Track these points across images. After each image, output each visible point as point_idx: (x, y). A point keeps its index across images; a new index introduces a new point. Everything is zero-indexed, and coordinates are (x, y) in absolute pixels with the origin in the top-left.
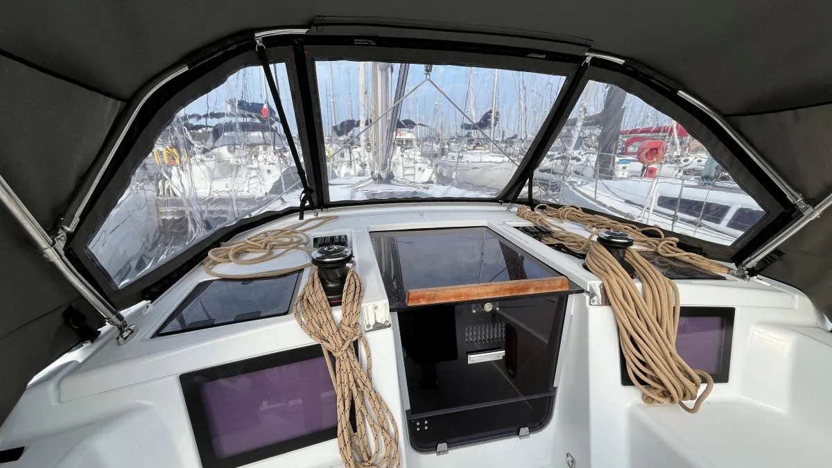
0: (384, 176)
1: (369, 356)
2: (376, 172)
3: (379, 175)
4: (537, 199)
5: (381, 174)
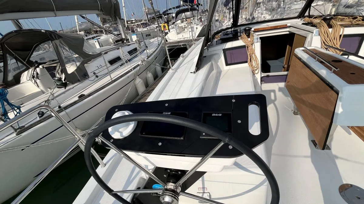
0: (251, 18)
1: (255, 48)
2: (248, 17)
3: (249, 18)
4: (312, 14)
5: (250, 18)
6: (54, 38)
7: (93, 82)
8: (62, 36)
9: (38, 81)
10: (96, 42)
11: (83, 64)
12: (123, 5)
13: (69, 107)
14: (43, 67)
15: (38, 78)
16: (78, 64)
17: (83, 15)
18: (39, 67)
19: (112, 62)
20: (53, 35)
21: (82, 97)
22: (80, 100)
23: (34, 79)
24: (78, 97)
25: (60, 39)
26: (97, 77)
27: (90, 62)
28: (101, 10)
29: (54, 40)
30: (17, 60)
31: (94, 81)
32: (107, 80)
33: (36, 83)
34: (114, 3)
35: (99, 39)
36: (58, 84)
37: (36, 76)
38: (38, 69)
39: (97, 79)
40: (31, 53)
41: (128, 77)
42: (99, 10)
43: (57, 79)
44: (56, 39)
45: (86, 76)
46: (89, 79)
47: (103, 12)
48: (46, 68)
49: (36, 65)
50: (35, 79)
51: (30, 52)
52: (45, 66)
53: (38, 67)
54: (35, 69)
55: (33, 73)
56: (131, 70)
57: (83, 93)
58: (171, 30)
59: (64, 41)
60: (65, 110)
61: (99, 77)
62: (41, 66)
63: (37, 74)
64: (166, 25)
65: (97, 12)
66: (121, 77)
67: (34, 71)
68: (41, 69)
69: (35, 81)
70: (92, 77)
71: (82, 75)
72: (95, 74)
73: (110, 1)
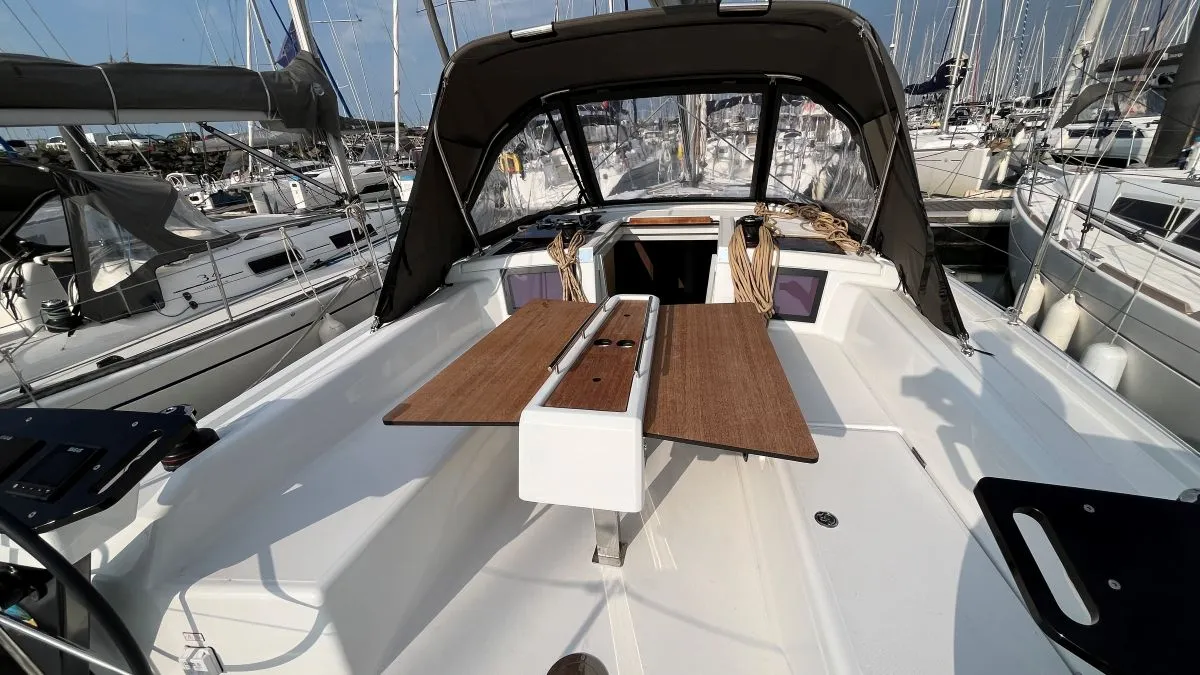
1: (581, 275)
6: (73, 189)
7: (176, 319)
8: (99, 185)
9: (18, 301)
10: (294, 185)
11: (151, 268)
12: (396, 89)
13: (55, 390)
14: (45, 262)
15: (18, 291)
16: (137, 264)
17: (209, 124)
18: (32, 261)
20: (71, 183)
21: (110, 364)
22: (101, 374)
23: (7, 296)
24: (98, 364)
25: (91, 194)
26: (194, 305)
27: (181, 262)
28: (273, 112)
29: (73, 195)
31: (182, 316)
32: (219, 317)
33: (12, 306)
34: (318, 97)
35: (316, 175)
36: (54, 319)
37: (14, 287)
38: (26, 268)
39: (191, 311)
40: (21, 217)
41: (293, 315)
42: (266, 111)
43: (51, 306)
44: (79, 192)
45: (154, 301)
46: (163, 311)
47: (278, 116)
48: (53, 264)
49: (26, 254)
50: (10, 293)
51: (21, 213)
52: (50, 260)
53: (29, 259)
54: (18, 265)
55: (10, 278)
56: (310, 293)
57: (118, 354)
58: (529, 175)
59: (101, 197)
60: (38, 399)
61: (202, 308)
62: (37, 260)
63: (21, 280)
64: (515, 157)
65: (261, 115)
66: (267, 314)
67: (14, 271)
68: (36, 268)
69: (10, 302)
70: (175, 305)
71: (141, 297)
72: (187, 296)
73: (306, 89)
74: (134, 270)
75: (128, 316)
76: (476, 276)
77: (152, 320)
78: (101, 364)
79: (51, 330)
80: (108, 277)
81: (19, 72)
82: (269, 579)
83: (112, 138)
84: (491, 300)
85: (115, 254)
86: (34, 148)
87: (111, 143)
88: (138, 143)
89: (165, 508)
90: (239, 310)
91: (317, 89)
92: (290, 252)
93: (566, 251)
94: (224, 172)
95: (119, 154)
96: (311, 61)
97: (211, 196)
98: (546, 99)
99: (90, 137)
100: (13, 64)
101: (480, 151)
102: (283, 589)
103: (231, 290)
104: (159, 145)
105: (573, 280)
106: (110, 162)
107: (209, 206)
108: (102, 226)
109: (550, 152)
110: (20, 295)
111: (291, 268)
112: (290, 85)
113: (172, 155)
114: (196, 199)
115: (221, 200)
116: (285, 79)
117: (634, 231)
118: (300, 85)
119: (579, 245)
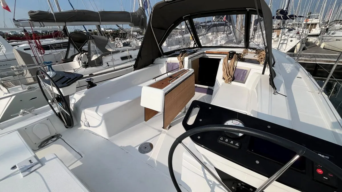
7: (104, 68)
9: (80, 61)
11: (101, 56)
14: (85, 54)
15: (80, 60)
16: (99, 55)
19: (123, 58)
21: (91, 75)
22: (89, 77)
25: (93, 40)
26: (108, 66)
27: (107, 56)
28: (132, 22)
30: (75, 47)
31: (105, 68)
32: (112, 69)
34: (142, 18)
36: (84, 65)
38: (82, 55)
39: (108, 67)
41: (127, 70)
42: (130, 22)
43: (84, 62)
44: (91, 39)
45: (101, 64)
46: (102, 66)
52: (86, 54)
53: (83, 53)
54: (81, 54)
57: (93, 73)
61: (110, 66)
63: (81, 57)
65: (129, 23)
68: (84, 55)
69: (79, 62)
70: (105, 65)
71: (99, 62)
72: (107, 63)
73: (140, 16)
74: (99, 56)
75: (96, 66)
76: (159, 62)
77: (100, 68)
78: (89, 75)
79: (83, 67)
80: (94, 58)
81: (84, 14)
82: (96, 111)
83: (107, 30)
84: (162, 68)
85: (96, 53)
86: (93, 31)
87: (106, 31)
88: (111, 30)
89: (85, 95)
90: (116, 68)
91: (142, 16)
92: (129, 56)
93: (181, 58)
94: (126, 38)
95: (108, 33)
96: (142, 9)
97: (123, 43)
98: (184, 17)
99: (102, 29)
100: (84, 12)
101: (164, 31)
102: (98, 113)
103: (115, 63)
104: (116, 31)
105: (182, 65)
106: (106, 35)
107: (122, 46)
108: (94, 47)
109: (205, 34)
110: (81, 60)
111: (129, 60)
112: (136, 16)
113: (118, 33)
114: (120, 44)
115: (125, 45)
116: (135, 14)
117: (207, 55)
118: (138, 15)
119: (185, 56)
